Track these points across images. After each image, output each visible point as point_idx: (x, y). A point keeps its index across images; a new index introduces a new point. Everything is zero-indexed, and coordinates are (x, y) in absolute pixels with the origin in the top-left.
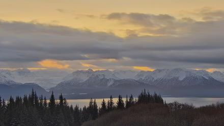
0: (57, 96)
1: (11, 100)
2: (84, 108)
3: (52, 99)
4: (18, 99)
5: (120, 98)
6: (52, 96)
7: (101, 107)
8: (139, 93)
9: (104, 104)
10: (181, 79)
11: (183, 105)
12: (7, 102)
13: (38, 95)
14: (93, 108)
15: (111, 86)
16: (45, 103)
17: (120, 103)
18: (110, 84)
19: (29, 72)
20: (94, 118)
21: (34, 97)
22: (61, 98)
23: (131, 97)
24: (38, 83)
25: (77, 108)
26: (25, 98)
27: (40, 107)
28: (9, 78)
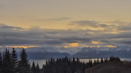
0: (76, 58)
1: (58, 59)
2: (87, 63)
3: (74, 59)
4: (60, 59)
5: (102, 58)
6: (74, 58)
7: (94, 62)
8: (110, 56)
9: (95, 61)
10: (128, 51)
11: (129, 62)
12: (56, 60)
13: (68, 57)
14: (90, 63)
15: (98, 54)
16: (71, 61)
17: (102, 61)
18: (98, 53)
19: (65, 48)
20: (91, 67)
21: (66, 58)
22: (77, 59)
23: (107, 58)
24: (68, 52)
25: (84, 63)
26: (63, 59)
27: (69, 62)
28: (56, 50)
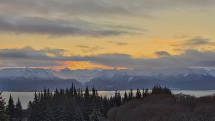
0: (90, 88)
1: (57, 91)
2: (111, 98)
3: (87, 91)
4: (62, 91)
5: (138, 90)
6: (87, 88)
7: (124, 97)
8: (153, 87)
9: (126, 95)
10: (185, 75)
11: (187, 96)
12: (53, 93)
13: (77, 88)
14: (117, 99)
15: (131, 81)
16: (82, 94)
17: (138, 94)
18: (130, 79)
19: (70, 70)
20: (118, 105)
21: (73, 89)
22: (94, 90)
23: (147, 90)
24: (76, 78)
25: (105, 98)
26: (67, 90)
27: (78, 98)
28: (55, 75)
